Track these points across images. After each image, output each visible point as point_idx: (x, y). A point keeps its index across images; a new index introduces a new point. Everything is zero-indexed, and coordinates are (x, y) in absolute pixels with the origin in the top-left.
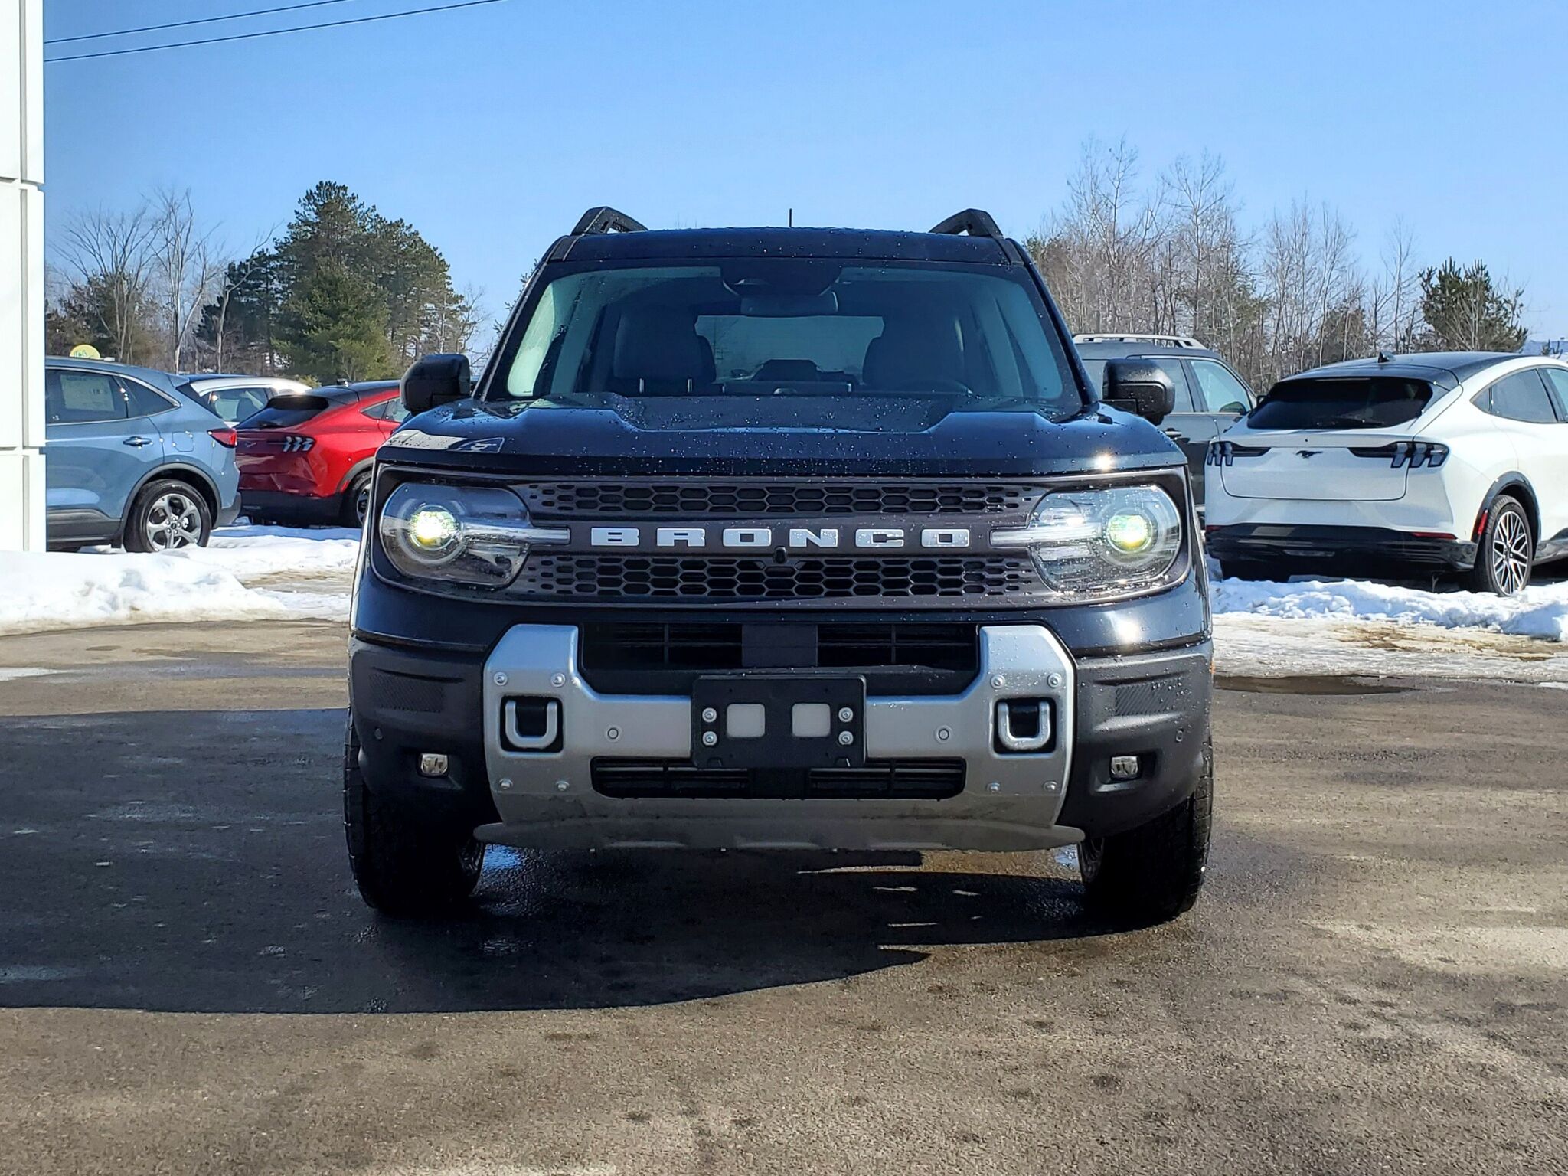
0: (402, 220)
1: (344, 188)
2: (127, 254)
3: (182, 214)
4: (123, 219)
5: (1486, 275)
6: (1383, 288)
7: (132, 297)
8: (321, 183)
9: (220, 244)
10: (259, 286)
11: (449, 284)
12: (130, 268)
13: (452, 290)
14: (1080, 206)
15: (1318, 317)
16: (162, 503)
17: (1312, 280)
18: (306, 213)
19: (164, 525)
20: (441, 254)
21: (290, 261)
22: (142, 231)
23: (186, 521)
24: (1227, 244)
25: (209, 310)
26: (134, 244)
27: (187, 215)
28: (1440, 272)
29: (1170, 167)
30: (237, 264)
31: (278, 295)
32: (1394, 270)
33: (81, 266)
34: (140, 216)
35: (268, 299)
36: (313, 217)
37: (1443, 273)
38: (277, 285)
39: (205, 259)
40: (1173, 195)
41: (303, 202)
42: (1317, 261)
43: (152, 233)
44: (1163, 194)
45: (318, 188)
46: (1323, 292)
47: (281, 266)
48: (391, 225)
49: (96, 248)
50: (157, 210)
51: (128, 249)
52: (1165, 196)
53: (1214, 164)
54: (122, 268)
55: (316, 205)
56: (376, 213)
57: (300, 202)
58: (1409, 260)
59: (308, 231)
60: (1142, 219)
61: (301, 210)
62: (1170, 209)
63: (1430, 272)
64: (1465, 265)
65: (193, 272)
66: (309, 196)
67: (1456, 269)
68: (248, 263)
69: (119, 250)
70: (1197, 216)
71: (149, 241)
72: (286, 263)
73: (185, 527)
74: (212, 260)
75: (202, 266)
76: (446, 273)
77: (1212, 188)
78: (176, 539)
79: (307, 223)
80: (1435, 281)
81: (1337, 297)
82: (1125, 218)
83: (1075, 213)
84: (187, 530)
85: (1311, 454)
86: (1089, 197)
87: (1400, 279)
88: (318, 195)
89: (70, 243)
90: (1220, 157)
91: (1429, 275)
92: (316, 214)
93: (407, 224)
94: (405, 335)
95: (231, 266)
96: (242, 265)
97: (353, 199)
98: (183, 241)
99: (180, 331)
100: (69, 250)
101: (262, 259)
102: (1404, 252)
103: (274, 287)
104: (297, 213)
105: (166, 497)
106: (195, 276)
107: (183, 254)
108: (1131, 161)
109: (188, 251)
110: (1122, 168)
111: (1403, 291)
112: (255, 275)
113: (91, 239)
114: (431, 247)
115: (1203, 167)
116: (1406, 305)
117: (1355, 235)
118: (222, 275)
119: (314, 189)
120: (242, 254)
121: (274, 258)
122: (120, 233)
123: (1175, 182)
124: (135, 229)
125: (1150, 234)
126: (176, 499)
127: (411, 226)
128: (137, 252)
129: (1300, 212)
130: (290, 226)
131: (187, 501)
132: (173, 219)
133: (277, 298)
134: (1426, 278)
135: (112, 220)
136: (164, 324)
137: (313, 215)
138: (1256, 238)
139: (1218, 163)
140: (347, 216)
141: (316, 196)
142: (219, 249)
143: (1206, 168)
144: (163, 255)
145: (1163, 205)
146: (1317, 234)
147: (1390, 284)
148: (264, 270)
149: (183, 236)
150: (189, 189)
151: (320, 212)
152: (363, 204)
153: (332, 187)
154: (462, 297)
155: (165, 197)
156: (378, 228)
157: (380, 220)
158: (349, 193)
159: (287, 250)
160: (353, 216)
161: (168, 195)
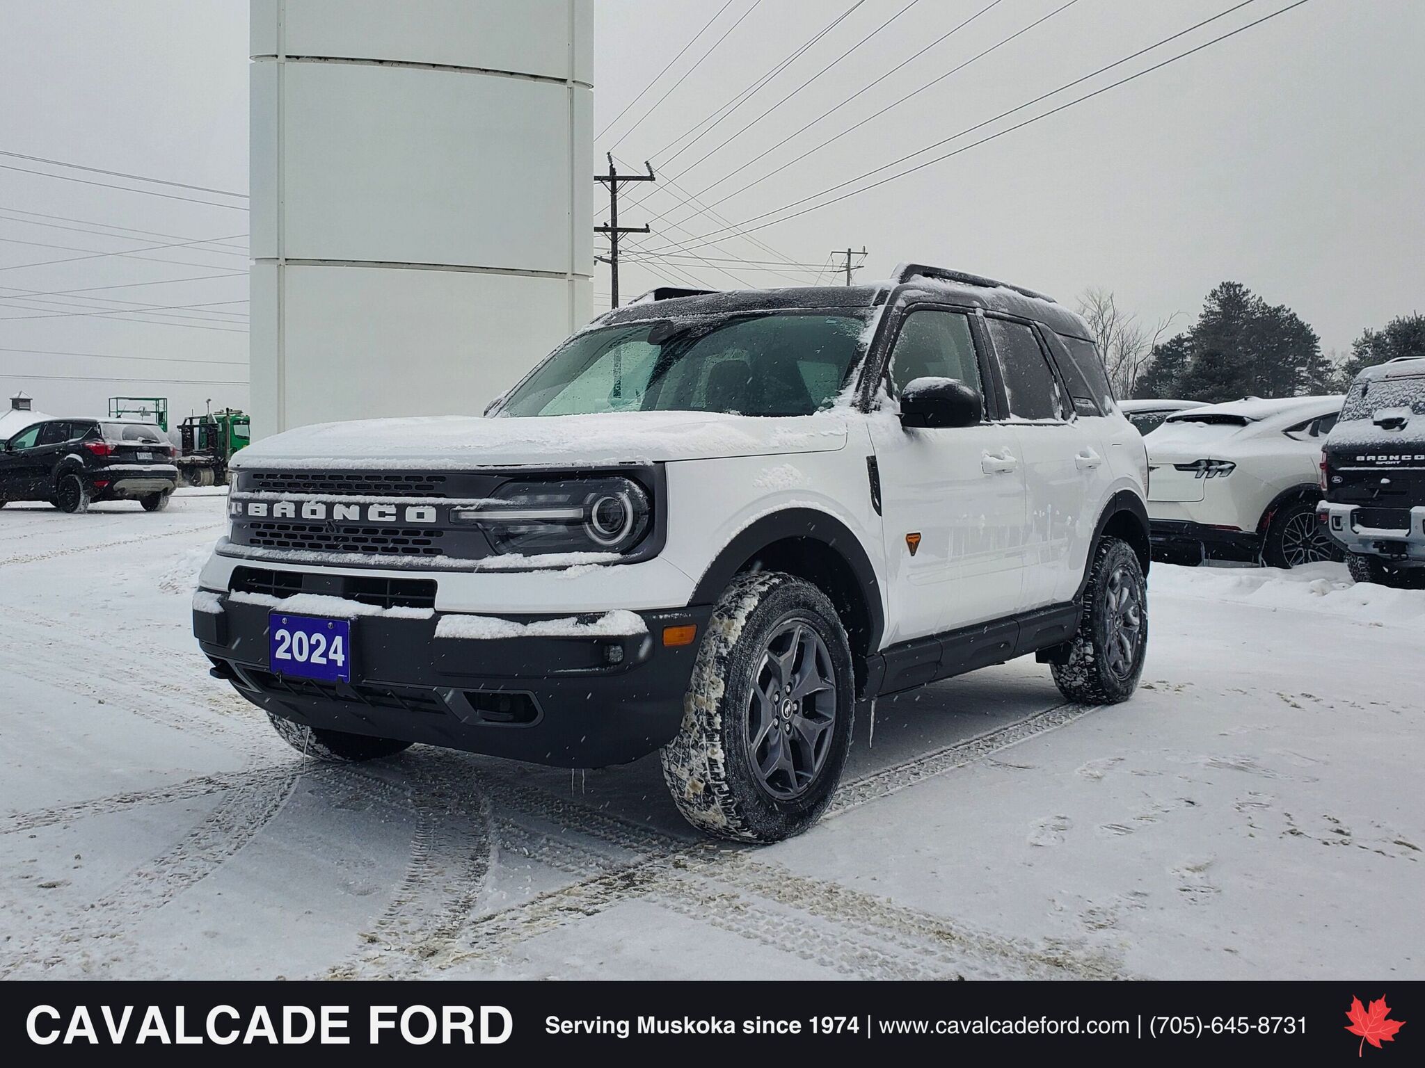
1: (1240, 286)
8: (1223, 283)
11: (1318, 352)
13: (1323, 356)
18: (1212, 306)
20: (1312, 329)
27: (1112, 313)
36: (1217, 309)
41: (1208, 298)
45: (1221, 287)
48: (1275, 310)
55: (1218, 299)
57: (1206, 298)
59: (1212, 319)
66: (1214, 294)
76: (1316, 344)
79: (1212, 313)
88: (1222, 292)
92: (1219, 306)
93: (1287, 309)
95: (1157, 347)
96: (1164, 346)
97: (1244, 294)
101: (1179, 341)
104: (1205, 306)
114: (1305, 324)
119: (1218, 288)
121: (1186, 340)
127: (1290, 309)
130: (1201, 316)
137: (1216, 307)
141: (1219, 294)
148: (1180, 349)
150: (1112, 294)
151: (1223, 304)
152: (1254, 297)
153: (1232, 286)
154: (1329, 362)
155: (1095, 301)
156: (1264, 313)
157: (1265, 306)
158: (1244, 289)
159: (1199, 333)
160: (1246, 306)
161: (1098, 300)
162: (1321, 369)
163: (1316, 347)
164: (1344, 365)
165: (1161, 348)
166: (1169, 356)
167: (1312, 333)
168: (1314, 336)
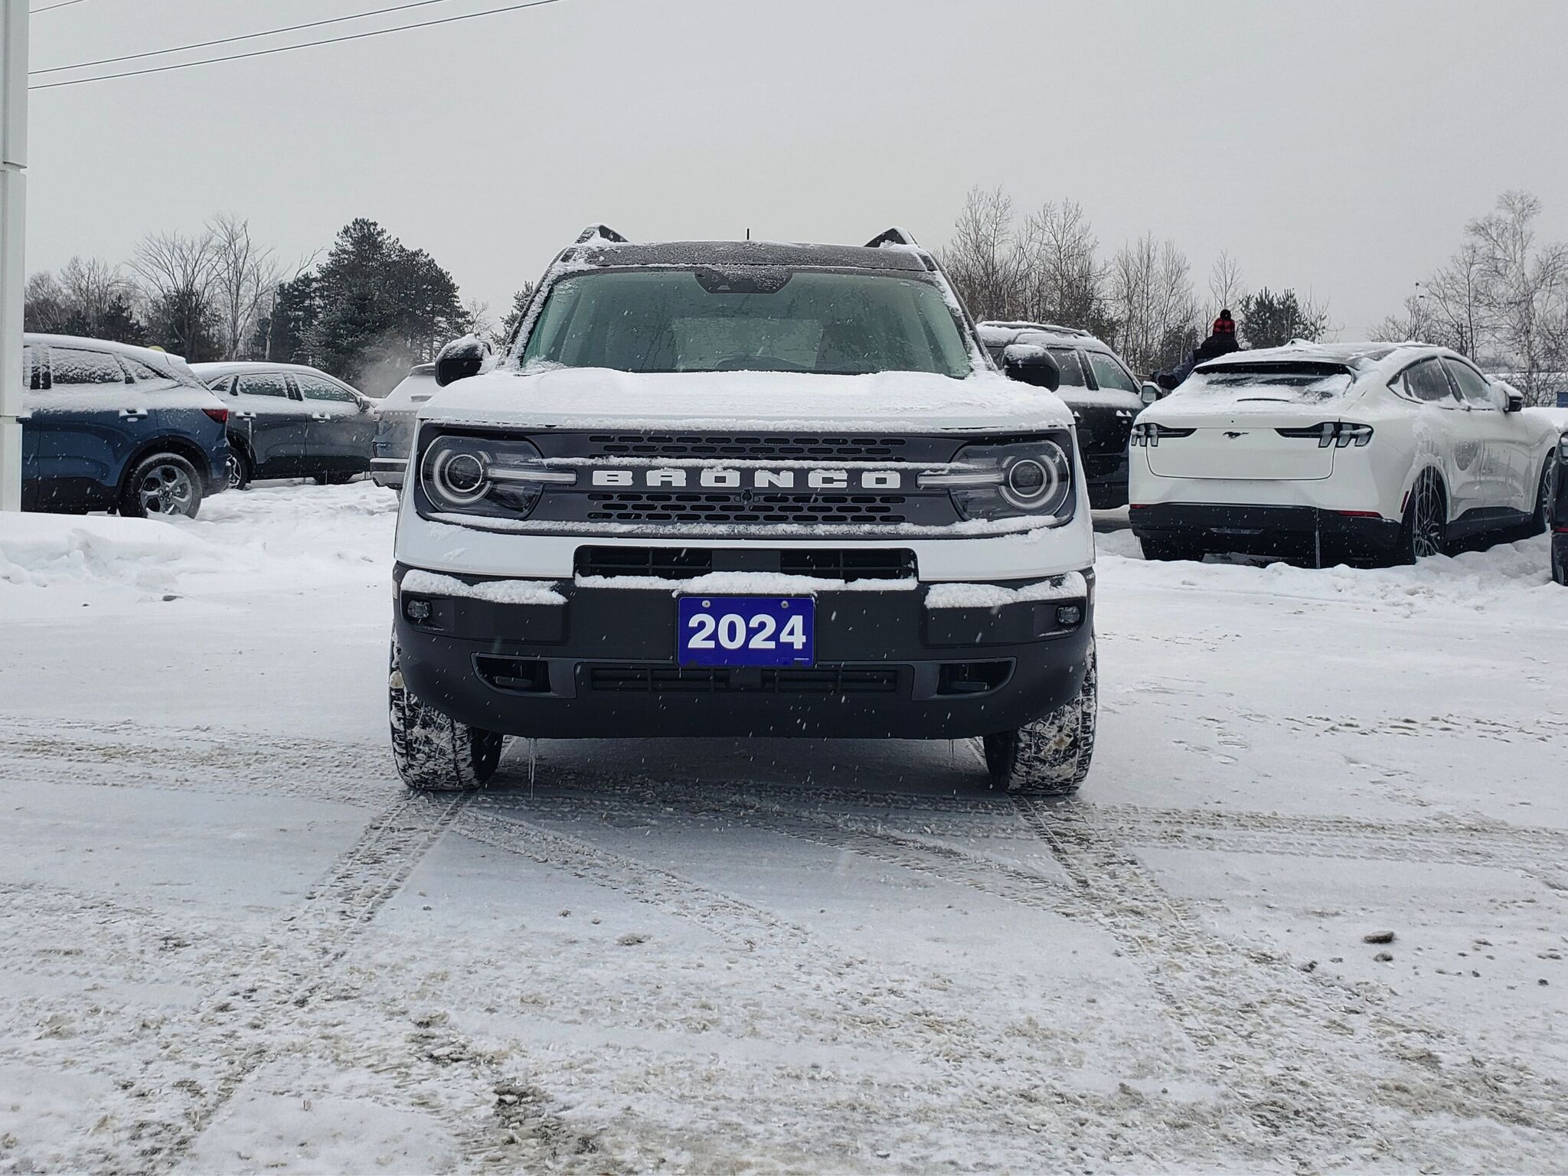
0: (421, 250)
1: (375, 224)
2: (196, 274)
3: (241, 243)
4: (193, 246)
5: (1295, 301)
6: (1213, 311)
7: (199, 310)
8: (356, 220)
9: (271, 267)
10: (303, 302)
11: (457, 302)
12: (198, 285)
13: (460, 307)
14: (966, 244)
15: (1159, 334)
17: (1155, 304)
18: (344, 244)
20: (451, 278)
21: (329, 283)
22: (208, 256)
24: (1085, 276)
25: (263, 323)
26: (202, 265)
27: (245, 243)
28: (1257, 299)
29: (1039, 213)
31: (319, 310)
32: (1221, 296)
33: (157, 282)
34: (207, 243)
35: (311, 313)
36: (350, 248)
37: (1260, 300)
38: (318, 301)
39: (258, 279)
40: (1039, 235)
41: (340, 234)
42: (1157, 288)
43: (216, 258)
44: (1031, 234)
45: (354, 224)
46: (1164, 314)
47: (323, 286)
48: (412, 253)
49: (171, 269)
50: (221, 239)
51: (197, 269)
52: (1033, 236)
53: (1073, 211)
54: (192, 286)
55: (351, 237)
56: (399, 244)
57: (338, 235)
58: (1232, 289)
59: (345, 258)
60: (1015, 256)
61: (340, 241)
62: (1038, 246)
63: (1249, 299)
64: (1277, 294)
65: (248, 290)
66: (346, 231)
67: (1270, 297)
68: (294, 284)
69: (189, 271)
70: (1060, 252)
71: (214, 264)
72: (327, 284)
74: (265, 280)
75: (256, 284)
77: (1072, 231)
79: (344, 252)
80: (1252, 307)
81: (1174, 319)
82: (1002, 253)
83: (961, 249)
85: (1238, 435)
86: (973, 236)
88: (355, 230)
89: (150, 265)
90: (1078, 205)
92: (352, 244)
93: (426, 254)
95: (282, 286)
96: (290, 286)
97: (379, 234)
98: (241, 264)
100: (147, 270)
101: (307, 280)
102: (1229, 281)
103: (316, 303)
104: (336, 244)
106: (251, 294)
107: (241, 275)
108: (1006, 208)
109: (244, 272)
110: (998, 214)
112: (302, 293)
113: (166, 261)
114: (444, 272)
115: (1065, 213)
117: (1188, 268)
118: (273, 292)
119: (350, 225)
120: (289, 279)
121: (315, 280)
122: (190, 257)
123: (1042, 225)
124: (202, 254)
125: (1022, 267)
128: (204, 273)
129: (1144, 250)
130: (331, 254)
132: (234, 247)
133: (318, 313)
135: (184, 246)
136: (228, 333)
137: (349, 246)
138: (1107, 270)
139: (1077, 210)
140: (377, 246)
141: (352, 231)
142: (270, 271)
143: (1067, 214)
144: (225, 275)
145: (1032, 243)
146: (1159, 267)
148: (308, 290)
149: (241, 260)
150: (246, 222)
151: (356, 243)
152: (389, 237)
153: (365, 223)
154: (468, 313)
155: (226, 228)
156: (400, 256)
157: (402, 250)
158: (379, 228)
159: (328, 273)
160: (381, 247)
161: (229, 227)
162: (460, 320)
163: (456, 297)
164: (506, 318)
165: (286, 286)
166: (296, 297)
167: (451, 282)
168: (453, 285)
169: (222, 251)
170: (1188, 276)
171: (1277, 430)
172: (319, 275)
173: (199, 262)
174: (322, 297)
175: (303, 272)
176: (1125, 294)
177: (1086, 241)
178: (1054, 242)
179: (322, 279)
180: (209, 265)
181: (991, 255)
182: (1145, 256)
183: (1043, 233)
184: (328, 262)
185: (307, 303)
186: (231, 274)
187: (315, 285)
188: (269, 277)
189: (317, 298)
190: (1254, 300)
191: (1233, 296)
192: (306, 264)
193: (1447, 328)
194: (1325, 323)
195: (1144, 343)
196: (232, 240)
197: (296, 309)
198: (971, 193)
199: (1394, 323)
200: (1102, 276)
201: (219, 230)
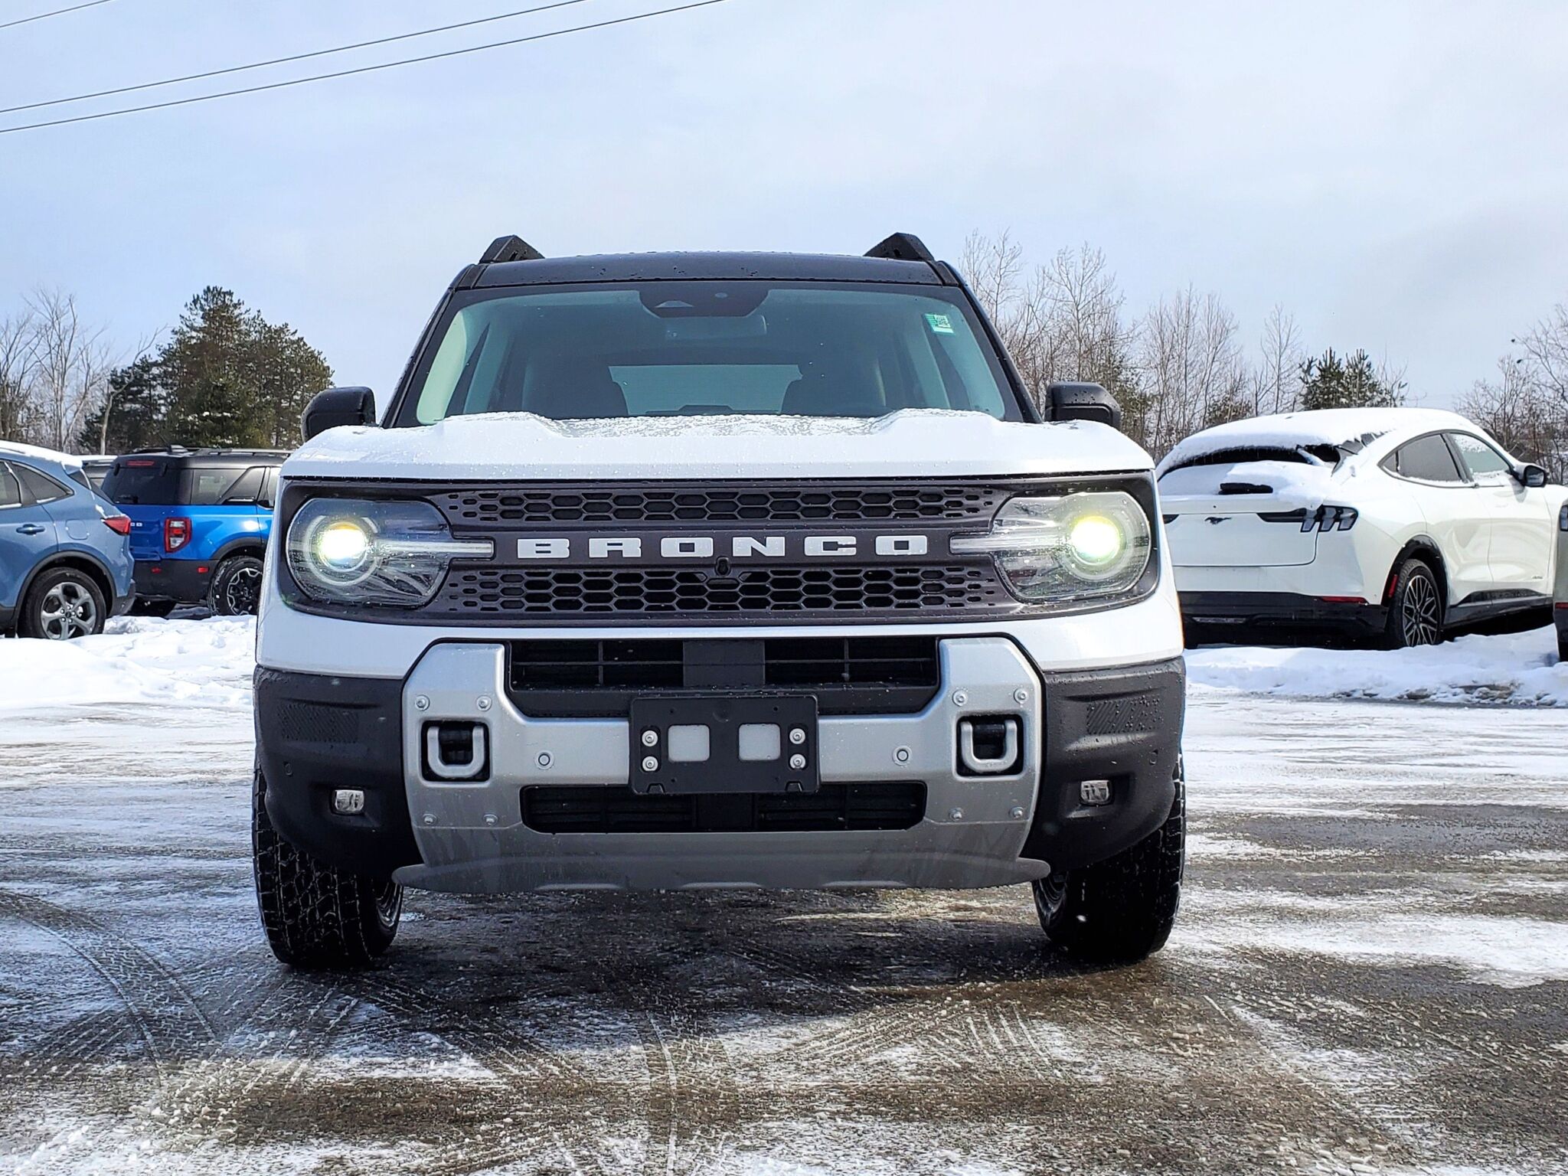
0: (287, 325)
2: (10, 361)
3: (66, 321)
5: (1368, 365)
6: (1263, 379)
7: (16, 405)
9: (104, 350)
10: (141, 392)
12: (13, 374)
16: (56, 591)
17: (1195, 372)
19: (58, 613)
22: (26, 338)
23: (81, 609)
24: (1109, 338)
25: (92, 419)
26: (17, 352)
28: (1320, 363)
29: (1052, 261)
30: (119, 371)
31: (162, 402)
32: (1274, 360)
34: (25, 322)
35: (151, 405)
37: (1323, 364)
38: (160, 391)
39: (88, 365)
40: (1052, 290)
42: (1198, 355)
43: (36, 340)
44: (1043, 289)
46: (1205, 384)
47: (165, 372)
50: (42, 317)
51: (11, 356)
52: (1045, 291)
53: (1094, 259)
58: (1288, 351)
60: (1023, 316)
61: (187, 314)
62: (1051, 303)
63: (1310, 363)
64: (1344, 357)
65: (76, 379)
67: (1336, 360)
68: (130, 371)
70: (1078, 311)
71: (33, 348)
72: (170, 369)
73: (80, 615)
74: (96, 368)
75: (85, 372)
77: (1092, 283)
78: (70, 628)
80: (1316, 372)
81: (1218, 389)
82: (1008, 312)
84: (81, 618)
85: (1220, 520)
87: (1279, 369)
90: (1099, 252)
91: (1310, 367)
94: (290, 440)
98: (67, 347)
99: (64, 438)
102: (1284, 341)
103: (157, 393)
105: (60, 586)
106: (79, 383)
107: (66, 361)
108: (1012, 258)
109: (71, 358)
110: (1004, 265)
111: (1283, 381)
112: (139, 381)
115: (1084, 262)
116: (1286, 395)
117: (1236, 327)
118: (104, 382)
120: (125, 361)
123: (1056, 276)
124: (19, 336)
126: (70, 587)
128: (20, 358)
129: (1183, 306)
131: (80, 589)
132: (57, 327)
133: (160, 405)
134: (1306, 368)
138: (1136, 331)
139: (1099, 258)
140: (233, 322)
142: (103, 354)
143: (1087, 262)
144: (47, 362)
145: (1044, 300)
146: (1199, 325)
147: (1270, 375)
149: (66, 343)
169: (43, 332)
170: (1235, 339)
171: (1259, 514)
172: (160, 359)
173: (15, 346)
174: (164, 385)
175: (141, 356)
176: (1158, 361)
177: (1110, 295)
178: (1071, 298)
179: (164, 363)
180: (27, 349)
181: (994, 316)
182: (1184, 312)
183: (1059, 288)
184: (171, 342)
185: (146, 393)
186: (54, 360)
187: (155, 371)
188: (102, 363)
189: (159, 388)
190: (1317, 363)
191: (1289, 358)
192: (146, 345)
193: (1550, 393)
194: (1403, 391)
195: (1182, 420)
196: (56, 316)
197: (132, 401)
198: (970, 238)
199: (1485, 388)
200: (1130, 338)
201: (40, 305)
